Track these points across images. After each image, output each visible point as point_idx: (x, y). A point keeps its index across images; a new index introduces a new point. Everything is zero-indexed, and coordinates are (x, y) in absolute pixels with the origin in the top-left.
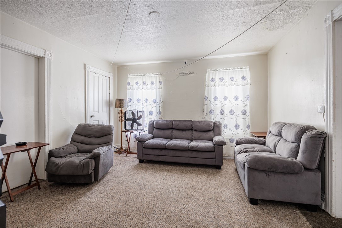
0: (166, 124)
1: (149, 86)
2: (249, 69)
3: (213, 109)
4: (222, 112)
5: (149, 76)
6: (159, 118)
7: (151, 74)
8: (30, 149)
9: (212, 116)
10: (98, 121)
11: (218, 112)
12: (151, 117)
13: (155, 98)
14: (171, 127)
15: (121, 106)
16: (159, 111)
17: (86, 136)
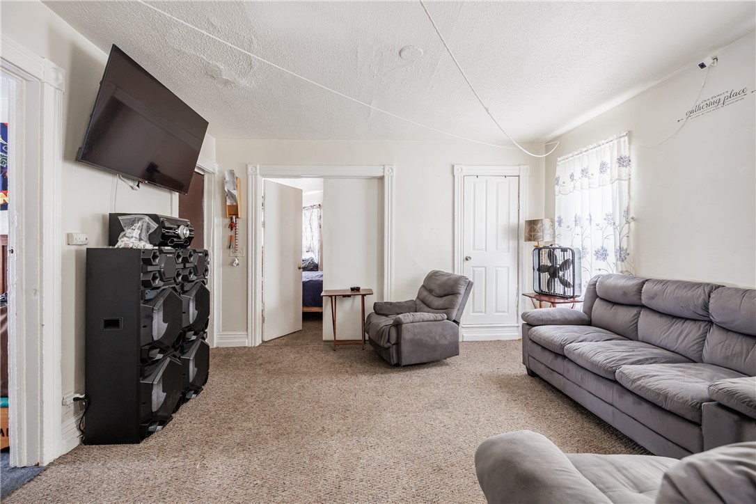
0: (622, 288)
1: (597, 176)
5: (596, 149)
8: (365, 295)
10: (486, 268)
12: (601, 264)
13: (610, 210)
14: (634, 300)
15: (531, 236)
17: (431, 291)
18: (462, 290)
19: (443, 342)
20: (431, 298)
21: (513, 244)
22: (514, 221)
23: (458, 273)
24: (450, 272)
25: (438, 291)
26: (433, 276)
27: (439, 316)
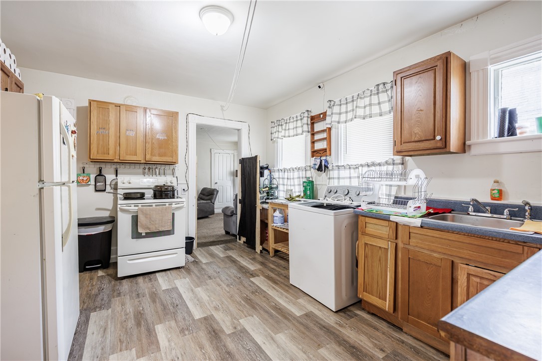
10: (223, 186)
17: (204, 195)
18: (215, 193)
19: (209, 210)
20: (204, 197)
21: (232, 178)
22: (232, 170)
23: (213, 188)
24: (209, 187)
25: (206, 194)
26: (204, 189)
27: (208, 202)
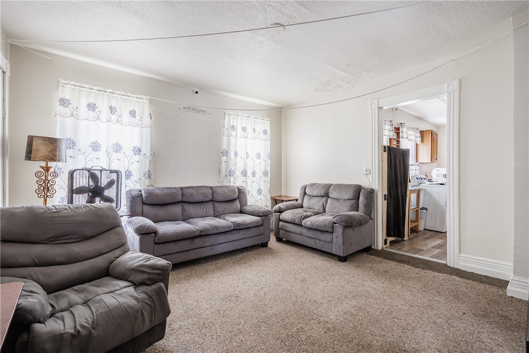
1: (126, 118)
2: (269, 122)
3: (233, 169)
4: (244, 173)
5: (124, 97)
6: (147, 185)
7: (130, 94)
9: (232, 179)
11: (238, 173)
13: (137, 143)
16: (149, 170)
